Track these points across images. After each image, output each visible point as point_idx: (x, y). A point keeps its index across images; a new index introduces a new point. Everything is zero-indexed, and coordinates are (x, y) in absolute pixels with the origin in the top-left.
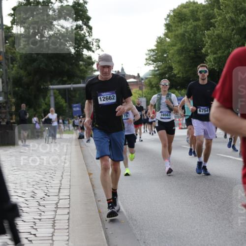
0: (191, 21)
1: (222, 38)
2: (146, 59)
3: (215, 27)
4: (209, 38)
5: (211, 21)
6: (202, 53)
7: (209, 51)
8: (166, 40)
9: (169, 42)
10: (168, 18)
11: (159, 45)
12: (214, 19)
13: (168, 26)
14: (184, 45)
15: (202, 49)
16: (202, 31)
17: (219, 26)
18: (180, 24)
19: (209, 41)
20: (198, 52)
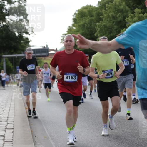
0: (89, 17)
1: (107, 27)
2: (61, 40)
3: (102, 20)
4: (99, 27)
5: (101, 17)
6: (94, 36)
7: (99, 35)
8: (73, 28)
9: (75, 29)
10: (75, 15)
11: (69, 31)
12: (102, 15)
13: (75, 20)
14: (84, 31)
15: (94, 33)
16: (95, 23)
17: (105, 20)
18: (81, 19)
19: (99, 29)
20: (92, 35)
